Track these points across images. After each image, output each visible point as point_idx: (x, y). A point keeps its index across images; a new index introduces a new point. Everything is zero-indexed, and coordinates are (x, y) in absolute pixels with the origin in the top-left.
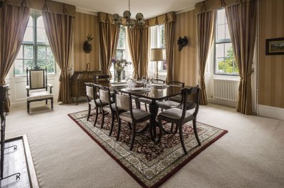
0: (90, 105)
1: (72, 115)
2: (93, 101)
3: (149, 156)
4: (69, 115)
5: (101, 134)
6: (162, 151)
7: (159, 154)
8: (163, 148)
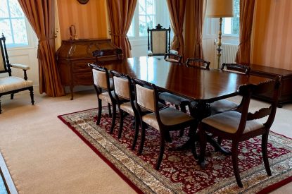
0: (100, 101)
1: (65, 118)
2: (107, 93)
3: (189, 186)
4: (60, 117)
5: (113, 150)
6: (212, 181)
7: (205, 186)
8: (214, 177)
